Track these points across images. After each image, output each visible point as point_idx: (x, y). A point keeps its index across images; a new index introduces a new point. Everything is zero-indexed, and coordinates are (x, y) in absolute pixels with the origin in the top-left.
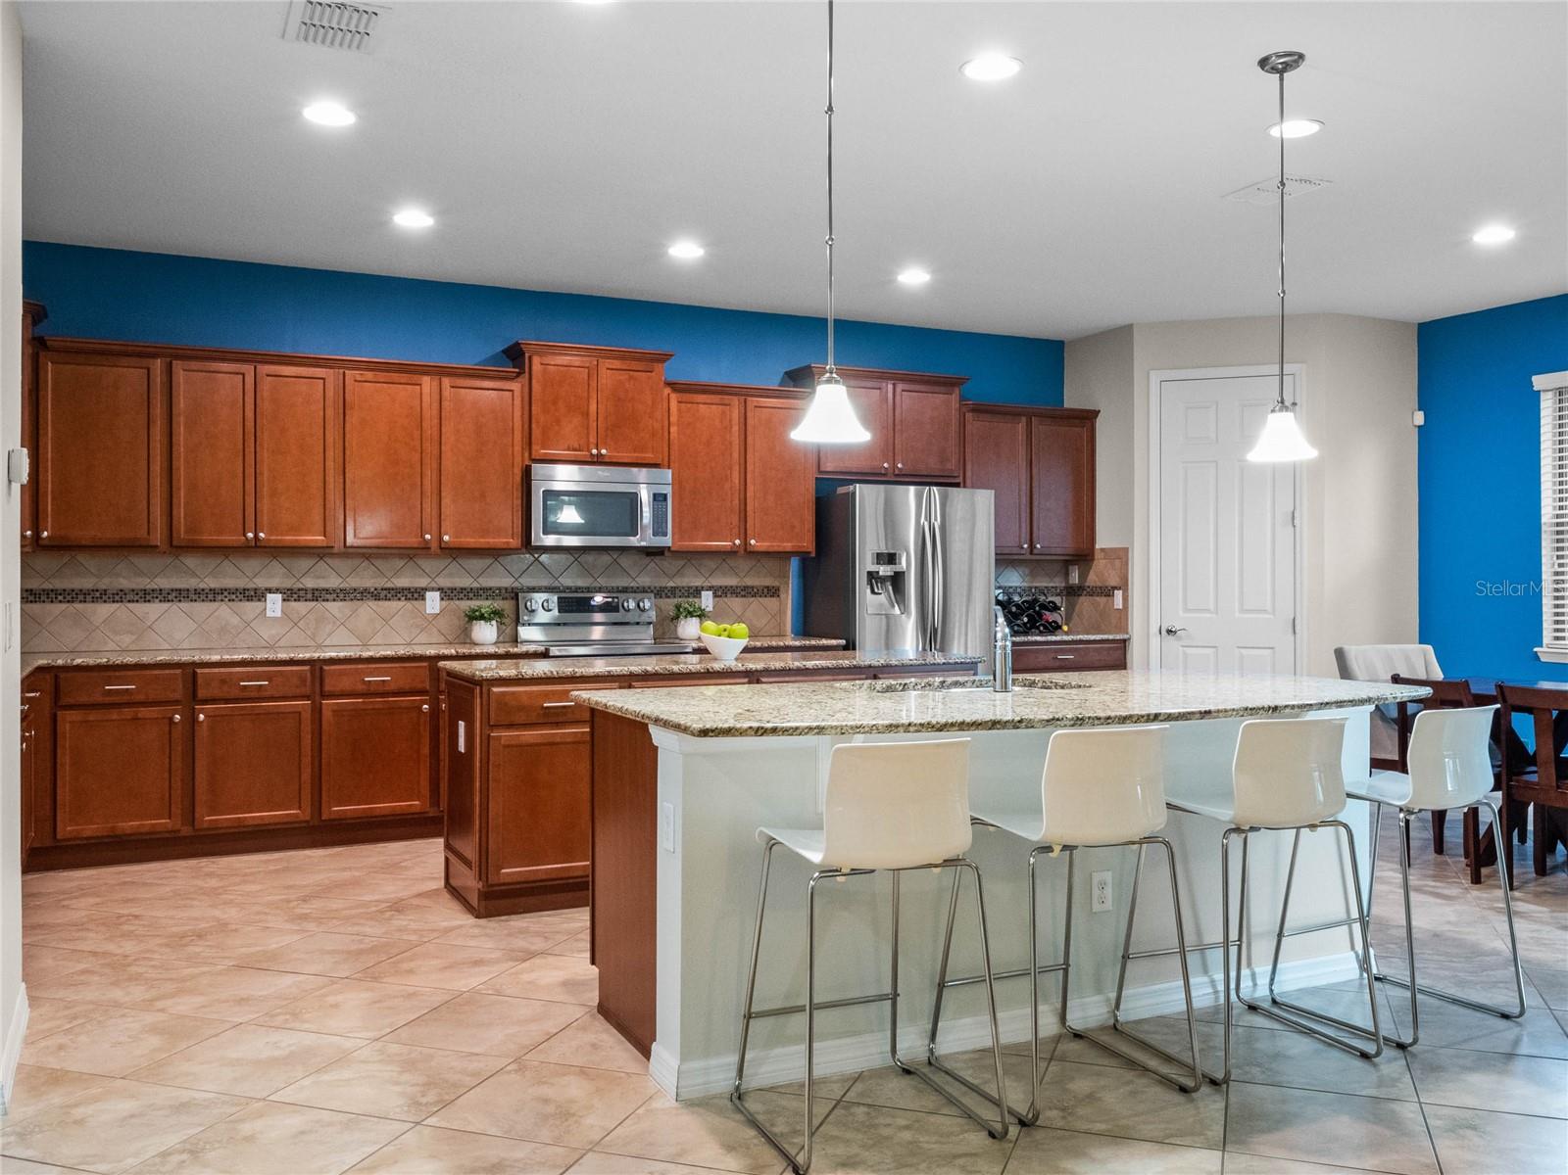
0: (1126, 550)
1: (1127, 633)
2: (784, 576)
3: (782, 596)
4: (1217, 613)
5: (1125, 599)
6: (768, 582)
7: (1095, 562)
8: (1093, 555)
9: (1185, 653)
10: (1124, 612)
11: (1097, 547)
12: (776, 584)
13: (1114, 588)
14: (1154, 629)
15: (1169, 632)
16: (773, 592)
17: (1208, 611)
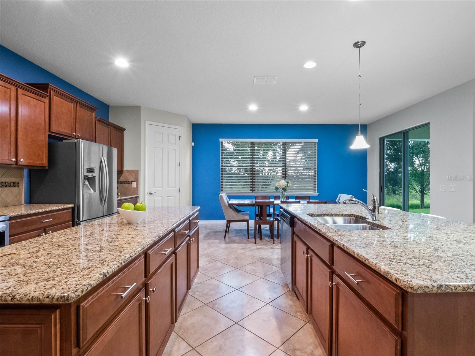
0: (138, 171)
1: (138, 194)
2: (21, 177)
3: (20, 186)
4: (162, 188)
5: (137, 185)
6: (14, 180)
7: (123, 174)
8: (123, 172)
9: (154, 199)
10: (137, 189)
11: (124, 169)
12: (17, 181)
13: (132, 182)
14: (146, 193)
15: (151, 193)
16: (16, 185)
17: (160, 187)
